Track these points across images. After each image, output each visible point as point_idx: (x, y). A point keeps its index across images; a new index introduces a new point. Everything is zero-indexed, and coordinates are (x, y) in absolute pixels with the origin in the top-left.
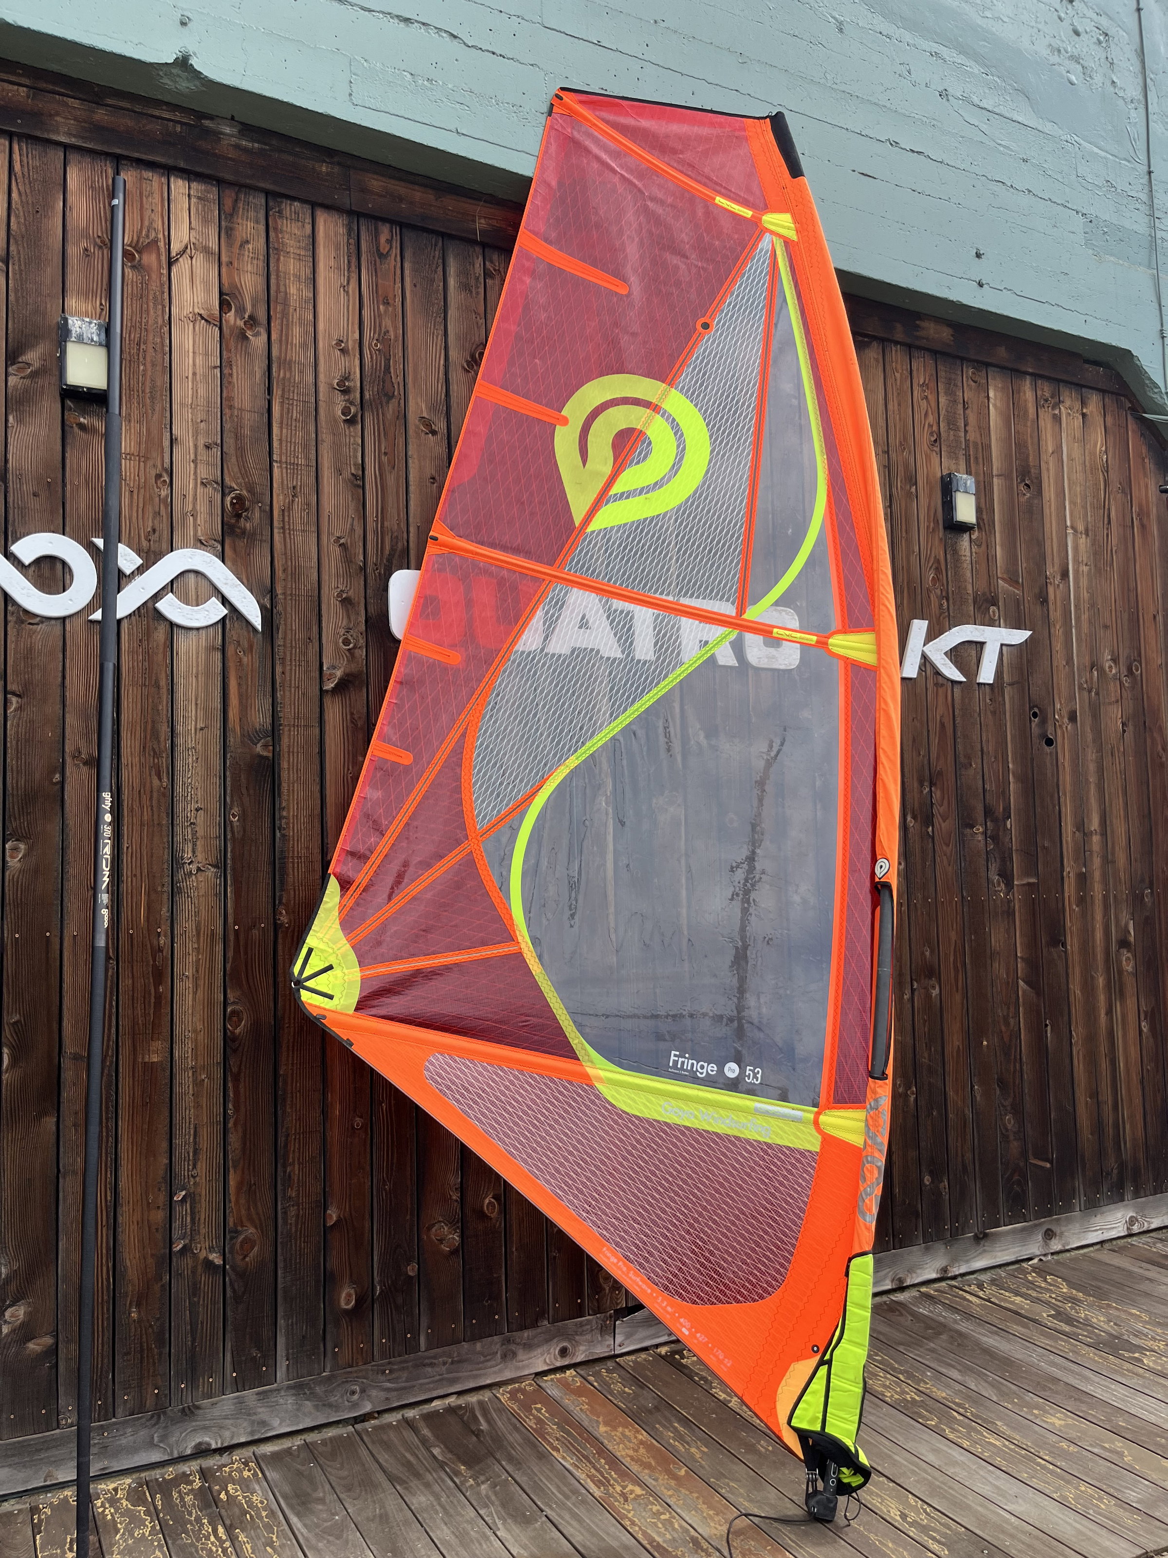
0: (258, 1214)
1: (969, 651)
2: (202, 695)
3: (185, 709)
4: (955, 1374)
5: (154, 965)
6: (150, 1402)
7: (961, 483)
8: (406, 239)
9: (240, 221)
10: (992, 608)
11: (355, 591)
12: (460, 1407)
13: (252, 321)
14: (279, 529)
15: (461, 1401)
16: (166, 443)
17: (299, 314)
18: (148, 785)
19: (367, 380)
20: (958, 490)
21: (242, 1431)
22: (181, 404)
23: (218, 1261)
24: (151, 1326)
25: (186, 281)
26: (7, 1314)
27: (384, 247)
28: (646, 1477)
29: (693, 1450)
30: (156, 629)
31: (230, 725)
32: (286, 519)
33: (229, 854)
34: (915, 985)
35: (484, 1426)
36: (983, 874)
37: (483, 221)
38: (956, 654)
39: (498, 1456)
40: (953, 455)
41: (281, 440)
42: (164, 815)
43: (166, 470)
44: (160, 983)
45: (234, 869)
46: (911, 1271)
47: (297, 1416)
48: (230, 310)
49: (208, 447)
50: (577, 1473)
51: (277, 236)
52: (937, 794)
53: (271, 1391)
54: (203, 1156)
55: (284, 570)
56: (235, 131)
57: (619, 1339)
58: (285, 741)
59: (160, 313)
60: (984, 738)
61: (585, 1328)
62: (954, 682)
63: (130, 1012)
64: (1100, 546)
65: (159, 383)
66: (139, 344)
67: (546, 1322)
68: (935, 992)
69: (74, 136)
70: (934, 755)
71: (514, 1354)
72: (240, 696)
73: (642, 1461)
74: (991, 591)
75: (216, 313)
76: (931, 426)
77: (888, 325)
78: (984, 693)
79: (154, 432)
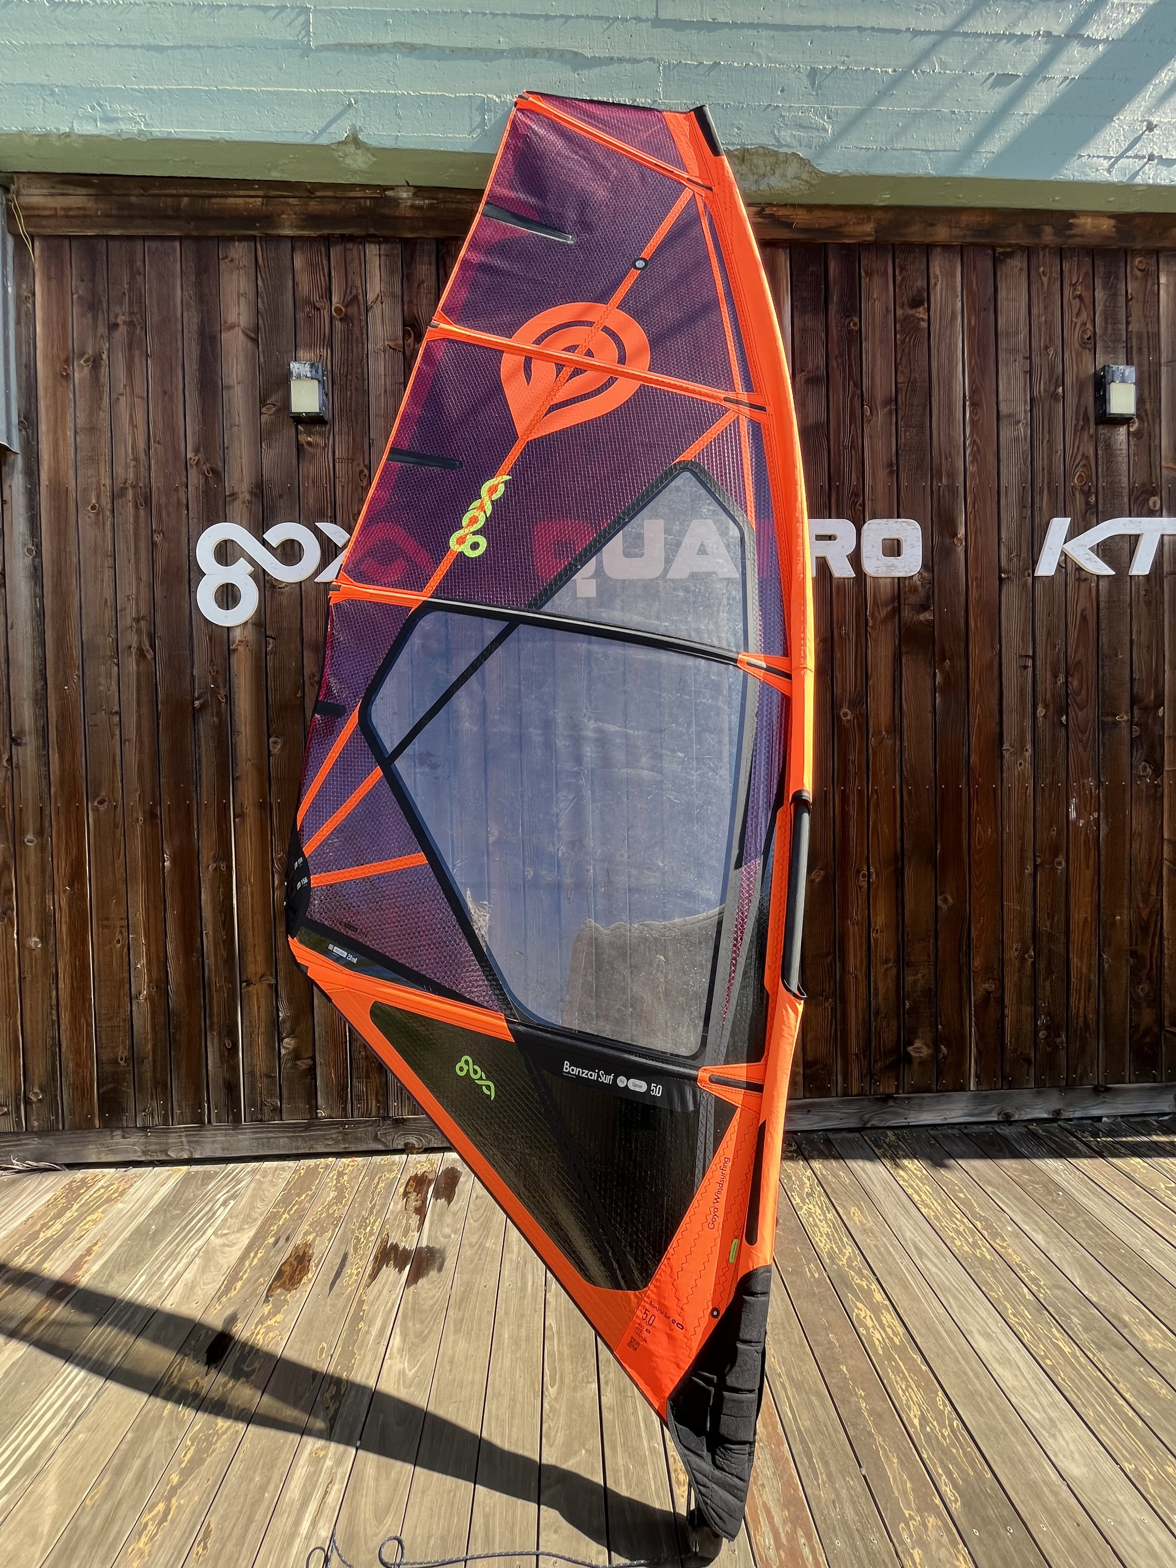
1: (1120, 544)
6: (374, 1112)
7: (1117, 374)
9: (417, 266)
10: (1152, 499)
20: (1113, 383)
22: (376, 416)
25: (379, 321)
26: (285, 1042)
34: (1039, 861)
36: (1126, 760)
38: (1104, 549)
40: (1110, 349)
43: (366, 466)
46: (1019, 1108)
48: (410, 337)
51: (445, 272)
52: (1074, 684)
56: (411, 194)
59: (360, 349)
60: (1135, 629)
65: (360, 403)
66: (346, 376)
68: (1061, 868)
69: (295, 227)
70: (1071, 649)
74: (1152, 483)
75: (401, 342)
76: (1085, 324)
77: (1035, 231)
78: (1138, 585)
79: (358, 439)
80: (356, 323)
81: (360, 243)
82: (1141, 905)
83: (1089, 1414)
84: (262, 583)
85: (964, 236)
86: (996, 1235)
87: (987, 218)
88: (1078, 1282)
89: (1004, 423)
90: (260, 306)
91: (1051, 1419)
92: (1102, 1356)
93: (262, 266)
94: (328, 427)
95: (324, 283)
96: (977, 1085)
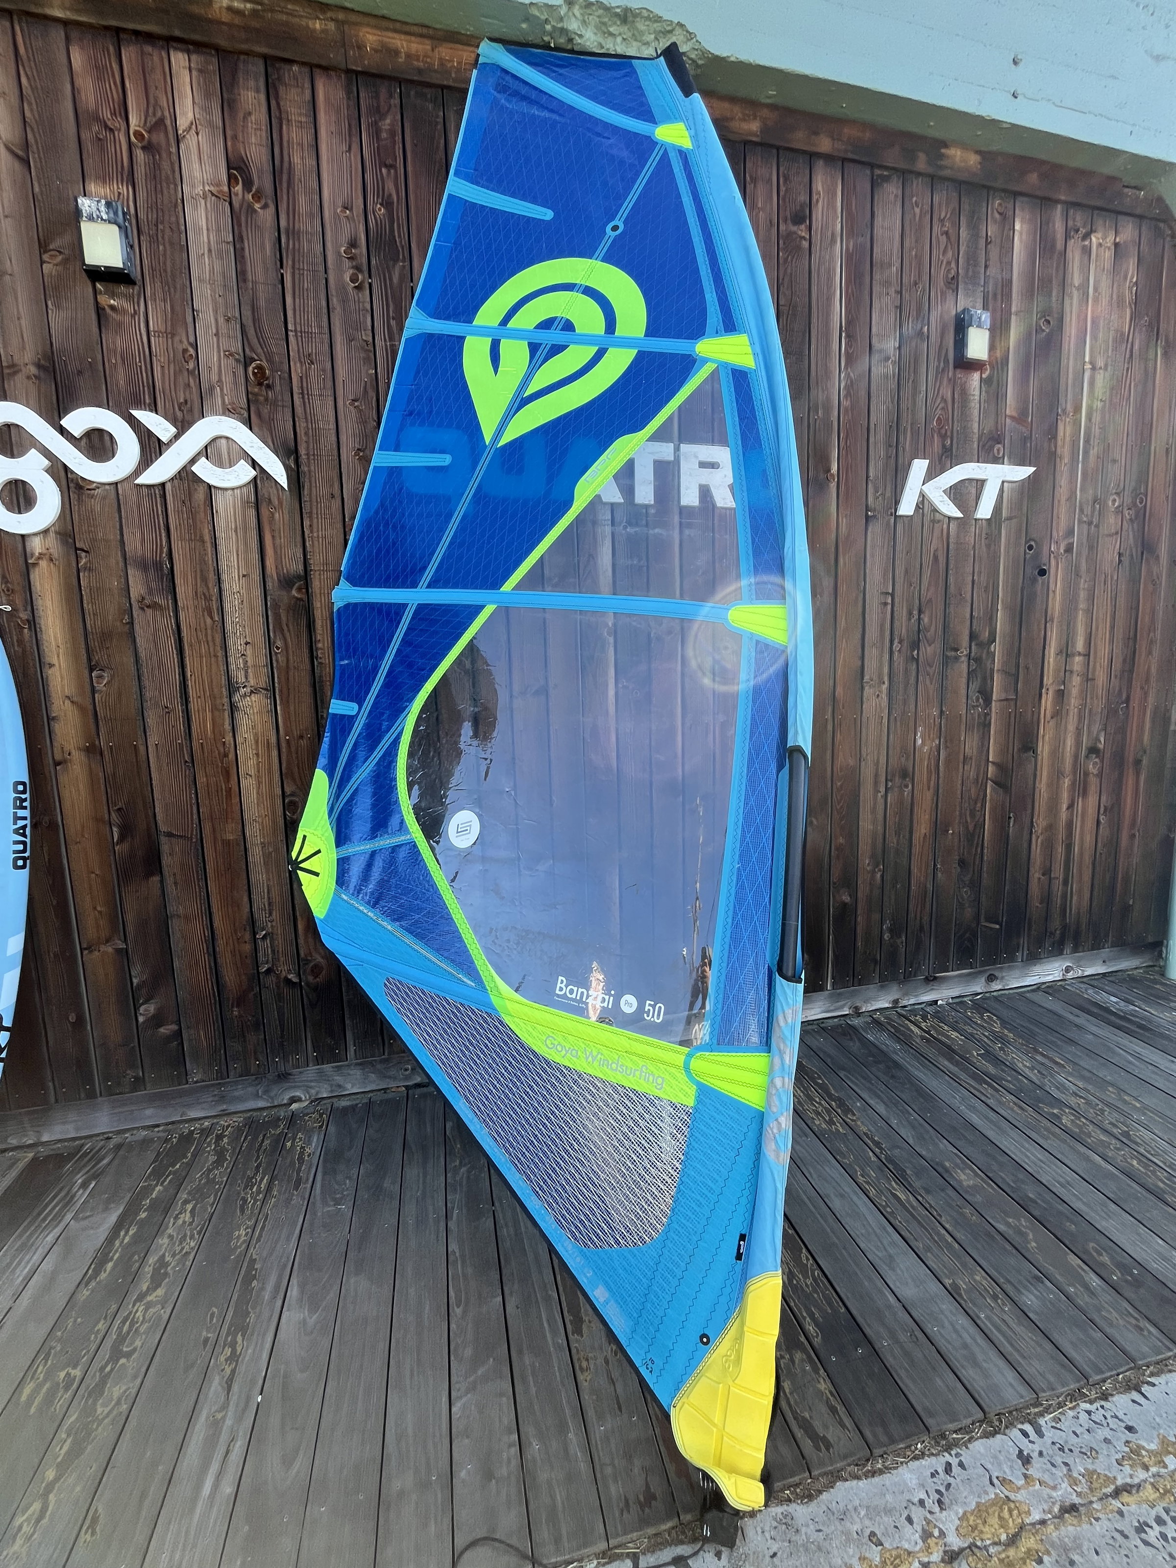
1: (969, 488)
2: (242, 548)
3: (228, 560)
5: (223, 767)
6: (253, 1070)
7: (975, 318)
8: (404, 95)
9: (241, 91)
10: (997, 446)
13: (260, 194)
14: (299, 394)
16: (189, 319)
17: (304, 184)
18: (202, 625)
19: (373, 246)
20: (971, 325)
21: (324, 1091)
22: (200, 281)
24: (249, 1020)
25: (195, 157)
26: (142, 1009)
27: (384, 104)
30: (195, 490)
31: (268, 571)
32: (304, 384)
33: (276, 680)
34: (890, 785)
36: (963, 692)
38: (955, 492)
40: (970, 292)
41: (293, 310)
42: (218, 648)
43: (191, 344)
44: (229, 780)
45: (281, 691)
46: (866, 1001)
47: (366, 1083)
48: (238, 184)
49: (228, 320)
51: (278, 104)
52: (924, 622)
53: (343, 1066)
54: (277, 907)
55: (306, 433)
58: (314, 584)
59: (172, 192)
60: (976, 570)
62: (950, 518)
63: (207, 802)
64: (1118, 381)
65: (177, 262)
66: (156, 225)
69: (69, 9)
70: (924, 587)
72: (273, 545)
74: (997, 430)
75: (226, 189)
76: (949, 263)
77: (910, 155)
78: (981, 528)
79: (178, 308)
80: (164, 155)
81: (163, 48)
82: (969, 820)
83: (919, 1246)
84: (64, 482)
85: (846, 151)
86: (848, 1111)
87: (868, 135)
88: (911, 1142)
89: (875, 358)
90: (28, 114)
91: (890, 1256)
92: (929, 1198)
93: (25, 57)
94: (136, 288)
95: (116, 95)
96: (833, 984)
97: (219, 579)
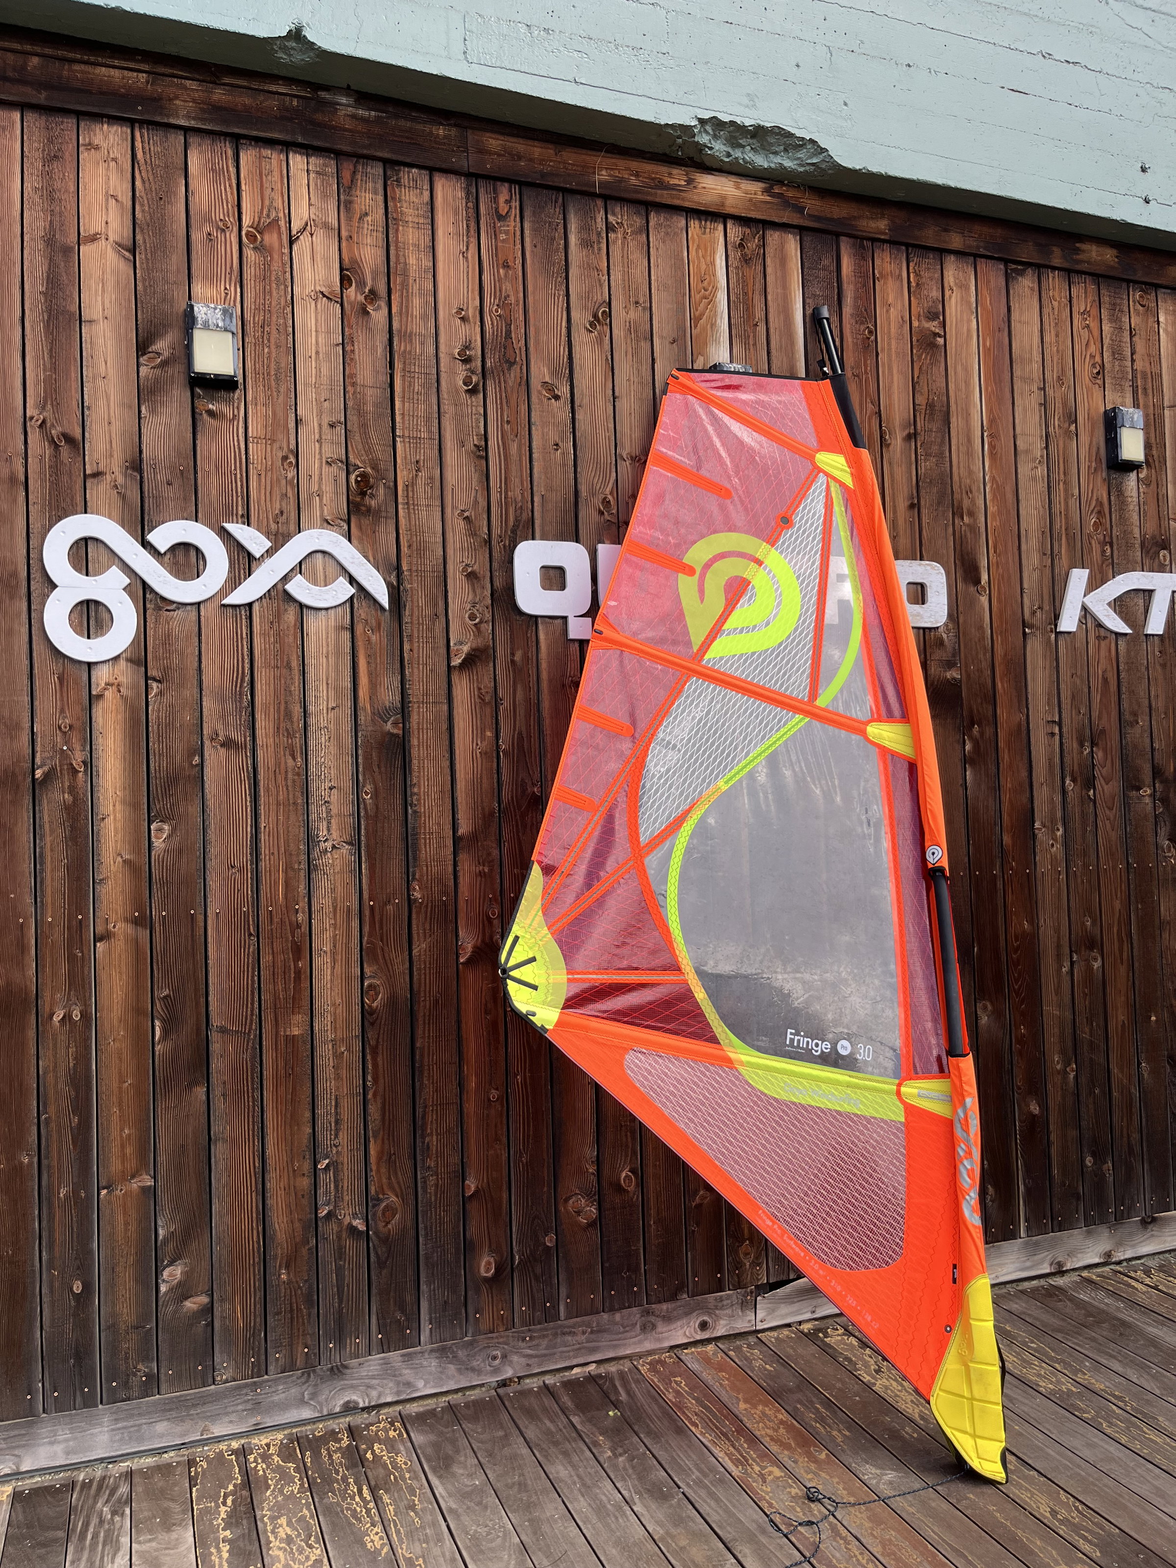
0: (398, 1183)
1: (1136, 600)
2: (332, 675)
3: (317, 690)
4: (1117, 1366)
5: (294, 943)
6: (299, 1363)
7: (1127, 417)
8: (525, 198)
9: (358, 193)
10: (1162, 553)
11: (480, 565)
12: (600, 1376)
13: (373, 295)
14: (403, 504)
15: (602, 1370)
16: (292, 425)
17: (418, 285)
18: (283, 765)
19: (488, 347)
20: (1123, 426)
21: (388, 1391)
22: (306, 385)
23: (362, 1227)
24: (300, 1287)
25: (307, 259)
26: (166, 1273)
27: (503, 209)
28: (786, 1459)
29: (835, 1433)
30: (286, 610)
31: (361, 703)
32: (411, 494)
33: (363, 832)
34: (1075, 958)
35: (623, 1397)
36: (1151, 838)
37: (604, 172)
38: (1120, 605)
39: (636, 1428)
40: (1119, 387)
41: (403, 414)
42: (299, 794)
43: (292, 451)
44: (299, 959)
45: (368, 846)
46: (1071, 1254)
47: (441, 1379)
48: (351, 285)
49: (332, 426)
50: (716, 1451)
51: (395, 206)
52: (1099, 755)
53: (415, 1353)
54: (344, 1126)
55: (410, 546)
56: (351, 101)
57: (761, 1314)
58: (414, 718)
59: (282, 293)
60: (1153, 693)
61: (725, 1303)
62: (1118, 634)
63: (271, 987)
65: (283, 365)
66: (263, 327)
67: (685, 1296)
68: (1097, 965)
69: (194, 119)
70: (1095, 714)
71: (654, 1327)
72: (370, 674)
73: (781, 1442)
74: (1161, 535)
75: (338, 290)
76: (1093, 357)
77: (1044, 249)
78: (1154, 645)
79: (280, 414)
80: (276, 256)
81: (282, 151)
84: (142, 602)
85: (978, 247)
86: (1075, 1371)
87: (999, 232)
89: (1021, 458)
90: (139, 214)
93: (142, 161)
94: (238, 391)
95: (232, 198)
96: (1028, 1229)
97: (305, 712)
